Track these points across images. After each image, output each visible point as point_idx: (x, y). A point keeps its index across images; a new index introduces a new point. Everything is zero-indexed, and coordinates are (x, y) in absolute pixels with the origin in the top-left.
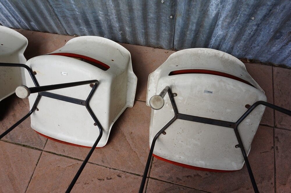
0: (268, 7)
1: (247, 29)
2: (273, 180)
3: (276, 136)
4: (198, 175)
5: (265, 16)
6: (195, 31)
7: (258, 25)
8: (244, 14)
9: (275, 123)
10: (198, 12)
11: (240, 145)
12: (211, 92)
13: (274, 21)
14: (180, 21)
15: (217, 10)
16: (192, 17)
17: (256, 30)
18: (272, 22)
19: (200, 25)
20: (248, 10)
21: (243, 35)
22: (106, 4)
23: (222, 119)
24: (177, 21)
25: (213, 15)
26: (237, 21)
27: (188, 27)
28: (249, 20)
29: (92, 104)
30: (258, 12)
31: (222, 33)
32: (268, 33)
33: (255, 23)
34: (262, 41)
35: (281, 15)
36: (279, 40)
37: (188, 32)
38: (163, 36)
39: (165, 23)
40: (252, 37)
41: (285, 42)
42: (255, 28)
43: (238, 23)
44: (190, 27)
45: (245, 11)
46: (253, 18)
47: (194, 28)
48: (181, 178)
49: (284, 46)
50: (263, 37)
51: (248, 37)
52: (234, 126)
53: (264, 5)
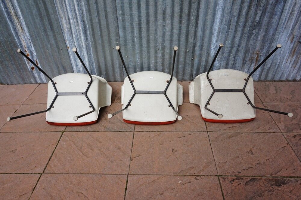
0: (236, 47)
1: (230, 61)
2: (274, 122)
3: (265, 106)
4: (234, 126)
5: (236, 52)
6: (204, 66)
7: (234, 57)
8: (227, 52)
9: (262, 101)
10: (206, 54)
11: (250, 103)
12: (227, 75)
13: (241, 54)
14: (196, 60)
15: (215, 51)
16: (203, 58)
17: (234, 60)
18: (240, 55)
19: (207, 62)
20: (228, 50)
21: (229, 65)
22: (157, 56)
23: (236, 88)
24: (195, 61)
25: (213, 55)
26: (224, 57)
27: (201, 64)
28: (229, 55)
29: (167, 93)
30: (233, 51)
31: (218, 65)
32: (240, 61)
33: (233, 57)
34: (238, 66)
35: (243, 51)
36: (246, 65)
37: (201, 68)
38: (187, 72)
39: (189, 64)
40: (233, 65)
41: (249, 65)
42: (233, 59)
43: (225, 57)
44: (202, 63)
45: (227, 51)
46: (231, 54)
47: (204, 64)
48: (226, 129)
49: (249, 68)
50: (238, 64)
51: (232, 66)
52: (242, 90)
53: (234, 47)
